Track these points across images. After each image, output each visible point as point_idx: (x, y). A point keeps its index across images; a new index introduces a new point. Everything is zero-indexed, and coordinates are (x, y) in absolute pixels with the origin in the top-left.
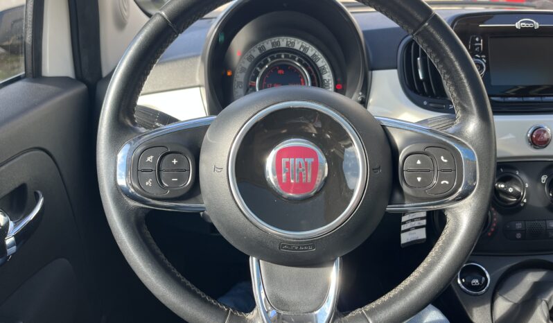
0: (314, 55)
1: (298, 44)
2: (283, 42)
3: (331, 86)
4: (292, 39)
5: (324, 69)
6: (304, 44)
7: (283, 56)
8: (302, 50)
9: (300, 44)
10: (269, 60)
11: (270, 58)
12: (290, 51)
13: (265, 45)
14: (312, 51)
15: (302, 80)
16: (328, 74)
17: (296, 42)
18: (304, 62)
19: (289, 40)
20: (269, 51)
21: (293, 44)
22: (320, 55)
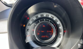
0: (56, 20)
1: (50, 16)
2: (45, 15)
3: (62, 31)
4: (48, 14)
5: (60, 25)
6: (52, 16)
7: (45, 20)
8: (51, 18)
9: (51, 15)
10: (40, 21)
11: (40, 20)
12: (47, 18)
13: (38, 16)
14: (55, 18)
15: (52, 29)
16: (61, 27)
17: (49, 15)
18: (52, 22)
19: (47, 14)
20: (40, 18)
21: (48, 15)
22: (58, 20)
